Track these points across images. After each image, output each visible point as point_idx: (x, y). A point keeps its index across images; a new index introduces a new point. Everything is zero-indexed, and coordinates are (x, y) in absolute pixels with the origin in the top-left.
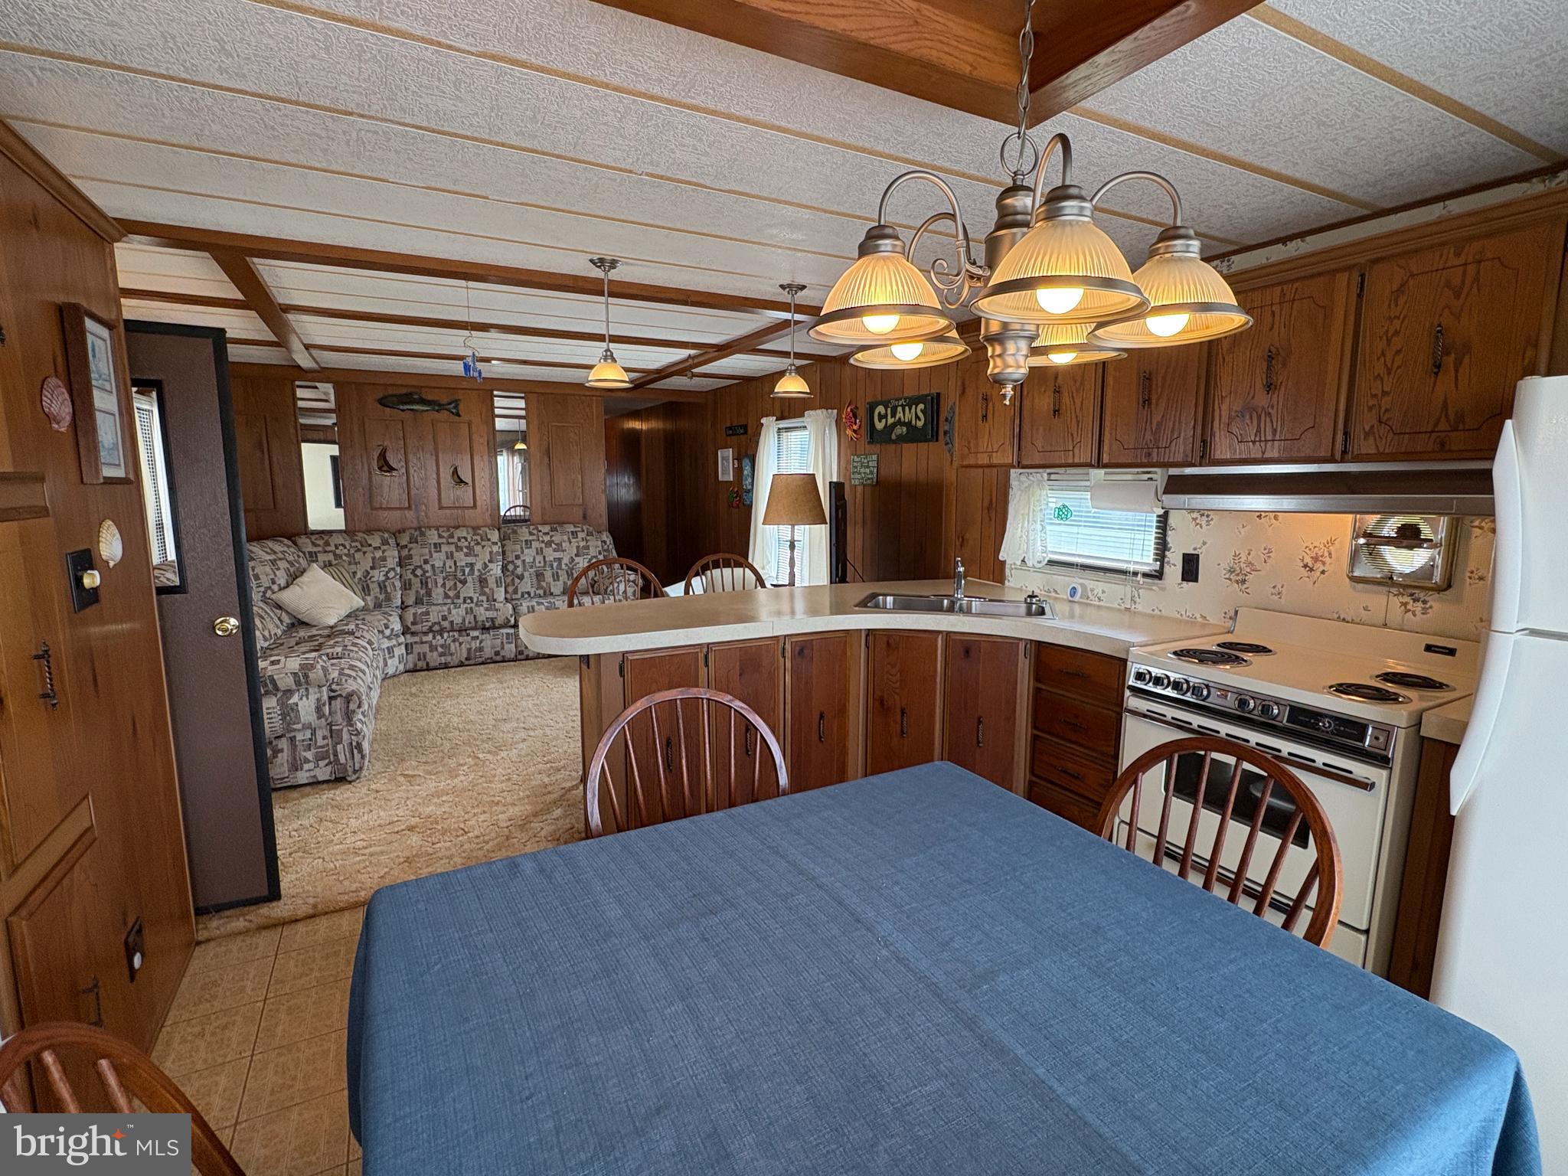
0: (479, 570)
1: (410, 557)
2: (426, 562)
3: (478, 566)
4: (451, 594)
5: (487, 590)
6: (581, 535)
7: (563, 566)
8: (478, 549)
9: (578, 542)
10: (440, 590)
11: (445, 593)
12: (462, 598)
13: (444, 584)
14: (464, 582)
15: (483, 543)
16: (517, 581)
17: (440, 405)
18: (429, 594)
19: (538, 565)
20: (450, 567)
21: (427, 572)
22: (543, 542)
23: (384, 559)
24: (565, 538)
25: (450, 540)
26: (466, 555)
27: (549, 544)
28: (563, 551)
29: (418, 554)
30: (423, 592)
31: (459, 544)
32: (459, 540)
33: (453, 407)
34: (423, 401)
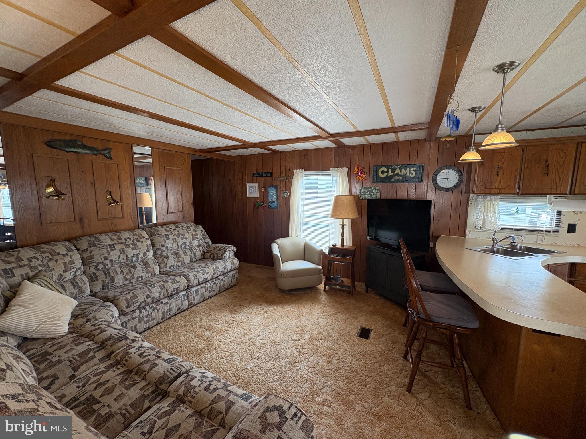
0: (142, 257)
1: (92, 257)
2: (106, 258)
3: (141, 255)
4: (128, 277)
5: (150, 269)
6: (191, 228)
7: (188, 247)
8: (139, 244)
9: (192, 232)
10: (120, 276)
11: (125, 277)
12: (136, 278)
13: (122, 271)
14: (135, 267)
16: (165, 260)
17: (98, 151)
18: (113, 280)
19: (174, 248)
20: (124, 259)
21: (107, 265)
22: (175, 234)
23: (72, 262)
25: (120, 241)
26: (133, 249)
27: (178, 235)
28: (186, 238)
29: (98, 254)
30: (107, 280)
31: (127, 243)
32: (126, 240)
33: (107, 153)
34: (84, 147)
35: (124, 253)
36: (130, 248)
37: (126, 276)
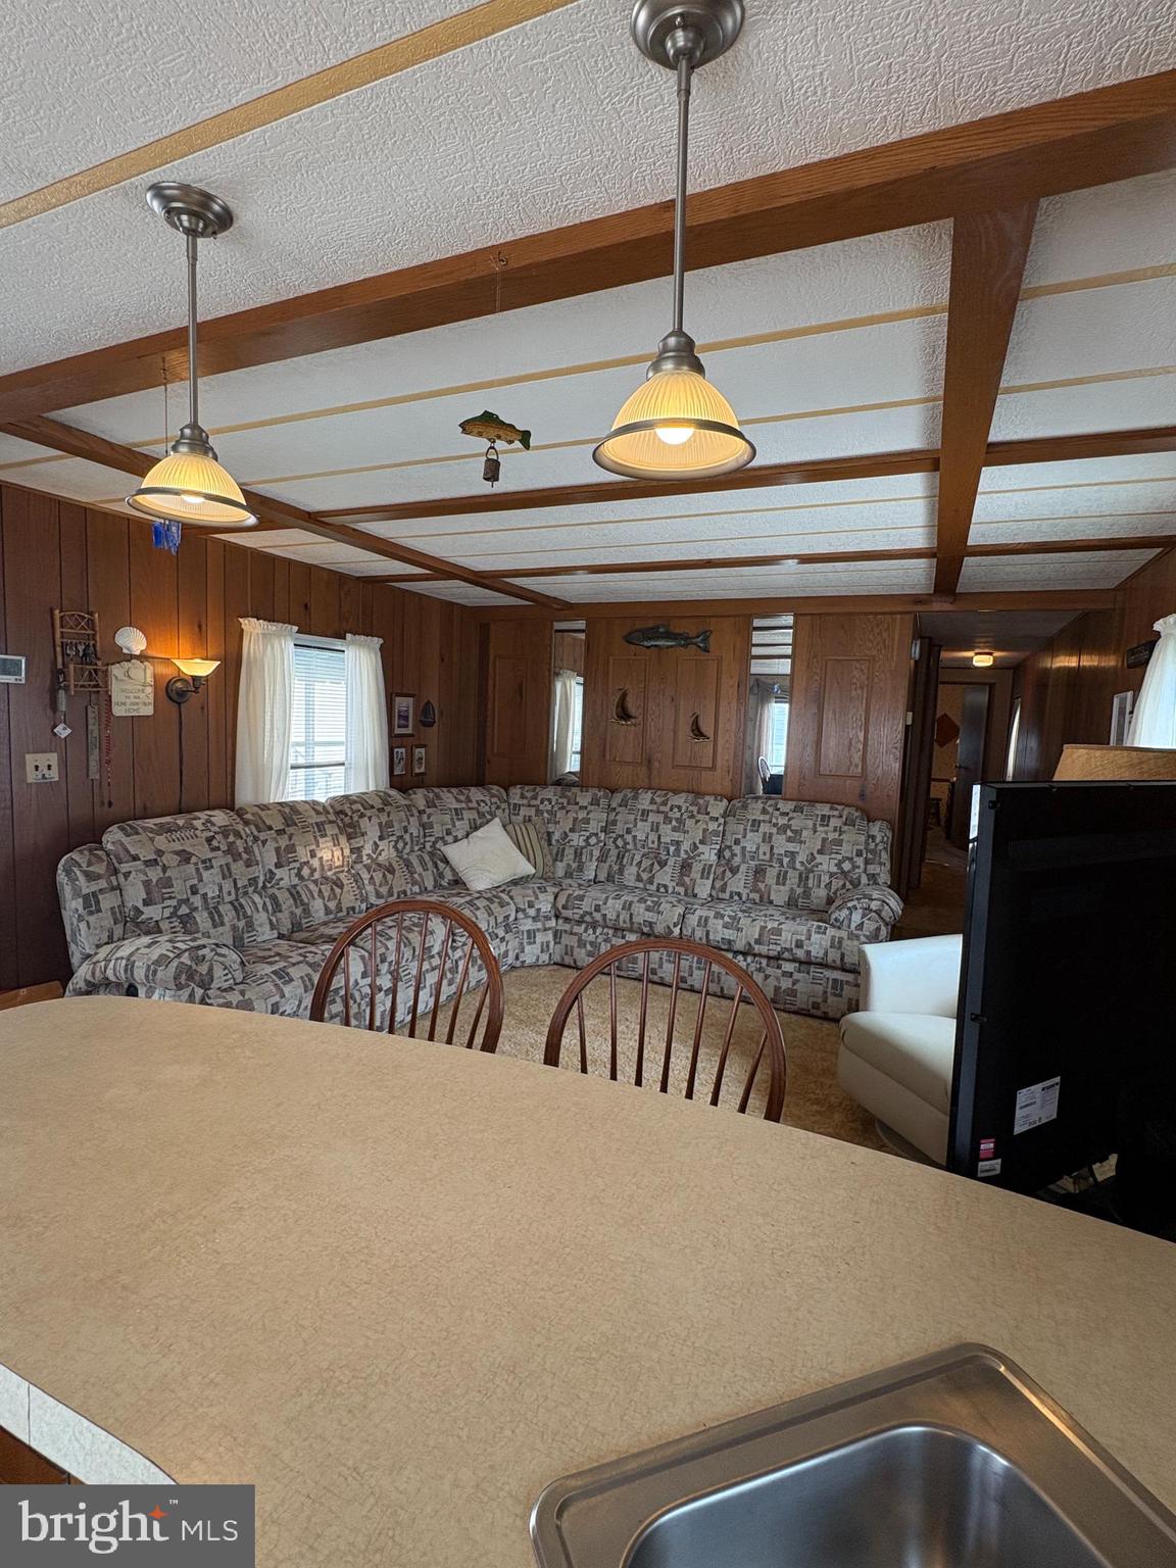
0: (686, 852)
1: (614, 823)
2: (629, 831)
3: (685, 846)
4: (645, 876)
5: (687, 879)
6: (834, 822)
7: (798, 865)
8: (689, 823)
9: (826, 833)
10: (633, 870)
11: (638, 875)
12: (655, 884)
13: (641, 862)
14: (662, 864)
15: (699, 817)
16: (728, 874)
17: (687, 638)
18: (621, 871)
19: (761, 857)
20: (653, 842)
21: (628, 843)
22: (775, 825)
23: (587, 821)
24: (810, 823)
25: (662, 808)
26: (674, 829)
27: (783, 829)
28: (801, 842)
29: (624, 818)
30: (616, 868)
31: (670, 814)
32: (672, 809)
33: (701, 642)
34: (668, 635)
35: (657, 831)
36: (670, 826)
37: (642, 874)
